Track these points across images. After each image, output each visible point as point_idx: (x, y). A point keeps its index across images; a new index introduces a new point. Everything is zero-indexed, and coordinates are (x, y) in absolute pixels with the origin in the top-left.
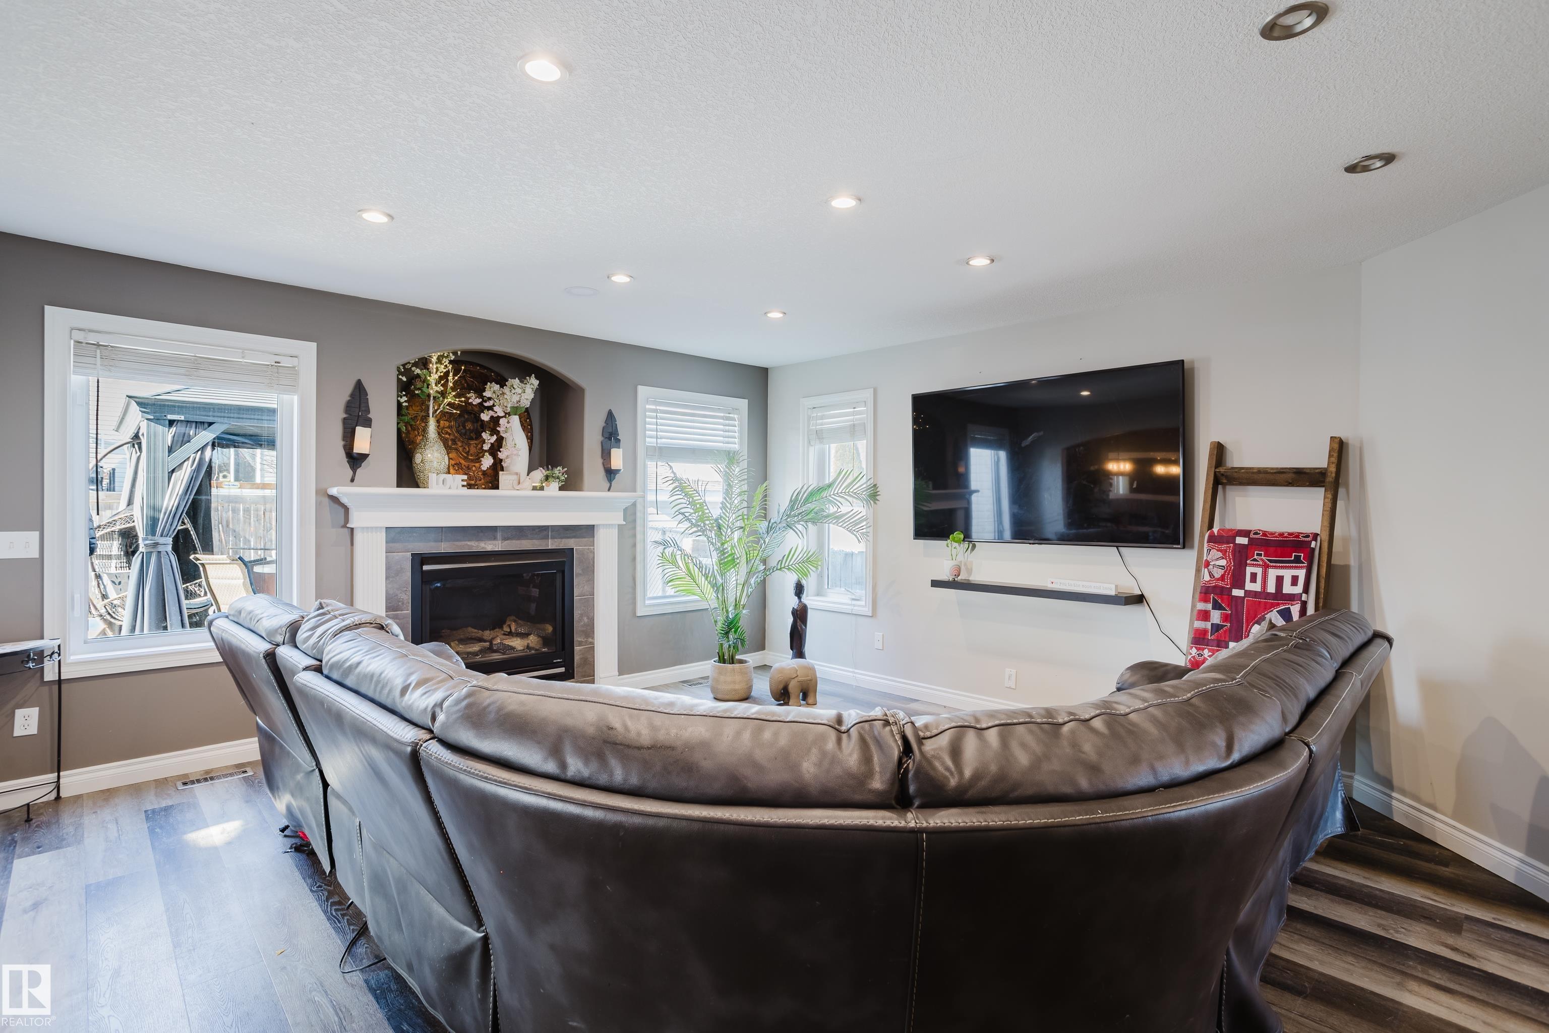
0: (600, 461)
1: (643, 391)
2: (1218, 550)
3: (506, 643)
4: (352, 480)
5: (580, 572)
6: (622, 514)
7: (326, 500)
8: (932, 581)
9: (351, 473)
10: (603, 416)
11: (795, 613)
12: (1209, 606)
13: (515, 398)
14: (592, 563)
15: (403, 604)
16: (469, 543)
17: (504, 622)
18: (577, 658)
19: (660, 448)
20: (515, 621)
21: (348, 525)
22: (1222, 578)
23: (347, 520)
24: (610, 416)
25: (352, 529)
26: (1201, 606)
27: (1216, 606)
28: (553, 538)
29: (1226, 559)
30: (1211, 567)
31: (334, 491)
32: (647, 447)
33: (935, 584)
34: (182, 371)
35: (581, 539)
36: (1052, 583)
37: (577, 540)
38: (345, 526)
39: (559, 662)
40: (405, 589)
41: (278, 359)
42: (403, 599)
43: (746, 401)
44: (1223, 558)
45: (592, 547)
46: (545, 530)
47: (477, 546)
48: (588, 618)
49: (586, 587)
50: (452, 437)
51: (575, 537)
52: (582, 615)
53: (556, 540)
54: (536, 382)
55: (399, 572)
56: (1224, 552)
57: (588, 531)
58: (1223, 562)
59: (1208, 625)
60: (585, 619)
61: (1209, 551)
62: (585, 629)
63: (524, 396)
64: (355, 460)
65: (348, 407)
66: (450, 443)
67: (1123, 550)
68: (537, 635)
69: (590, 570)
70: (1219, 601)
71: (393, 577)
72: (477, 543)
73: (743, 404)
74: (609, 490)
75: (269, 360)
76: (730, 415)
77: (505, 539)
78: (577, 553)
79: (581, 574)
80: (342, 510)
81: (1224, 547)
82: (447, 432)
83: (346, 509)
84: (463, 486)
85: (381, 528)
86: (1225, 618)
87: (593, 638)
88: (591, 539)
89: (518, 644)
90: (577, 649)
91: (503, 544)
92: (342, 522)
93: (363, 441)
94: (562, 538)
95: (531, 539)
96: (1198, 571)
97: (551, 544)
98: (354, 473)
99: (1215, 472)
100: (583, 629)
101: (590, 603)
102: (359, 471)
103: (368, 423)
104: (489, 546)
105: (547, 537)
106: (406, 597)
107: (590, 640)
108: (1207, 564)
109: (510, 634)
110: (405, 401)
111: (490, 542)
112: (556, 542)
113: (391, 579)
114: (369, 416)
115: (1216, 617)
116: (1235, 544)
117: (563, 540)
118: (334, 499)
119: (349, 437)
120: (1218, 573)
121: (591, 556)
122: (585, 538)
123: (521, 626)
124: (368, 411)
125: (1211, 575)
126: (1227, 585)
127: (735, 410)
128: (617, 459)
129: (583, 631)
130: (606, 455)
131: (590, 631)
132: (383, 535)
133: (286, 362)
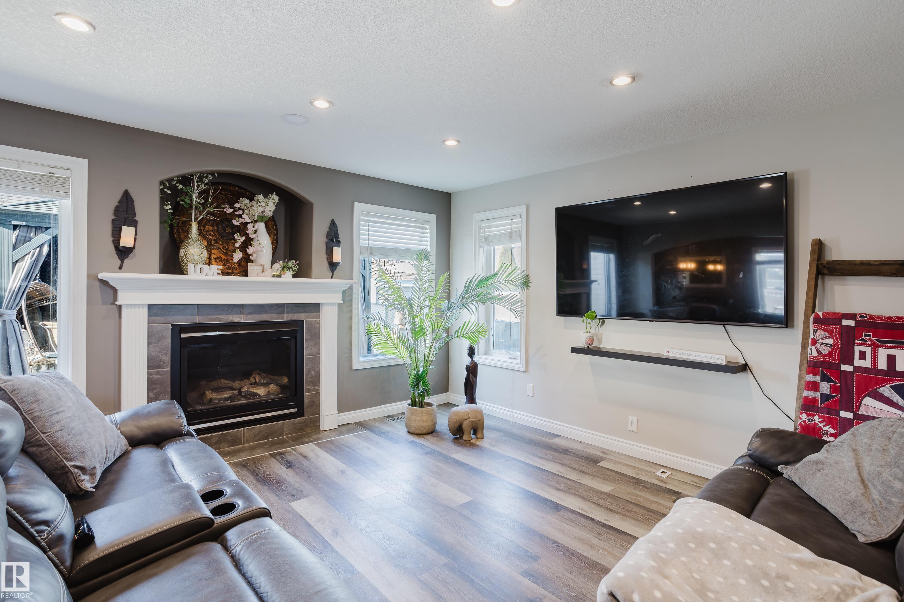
0: (325, 256)
1: (358, 207)
2: (824, 331)
3: (252, 391)
4: (120, 268)
5: (309, 338)
6: (340, 295)
7: (97, 283)
8: (572, 348)
9: (119, 262)
10: (327, 224)
11: (468, 368)
12: (818, 379)
13: (261, 209)
14: (318, 331)
15: (164, 363)
16: (220, 317)
17: (251, 375)
18: (306, 401)
19: (371, 248)
20: (259, 374)
21: (117, 303)
22: (830, 354)
23: (115, 298)
24: (333, 225)
25: (120, 306)
26: (809, 378)
27: (824, 379)
28: (288, 313)
29: (833, 338)
30: (818, 345)
31: (104, 276)
32: (361, 247)
33: (574, 350)
35: (310, 314)
36: (668, 352)
37: (307, 314)
38: (113, 303)
39: (292, 404)
40: (166, 352)
41: (54, 171)
42: (164, 359)
43: (435, 215)
44: (830, 338)
45: (318, 320)
46: (281, 307)
47: (227, 318)
48: (315, 372)
49: (313, 349)
50: (214, 238)
51: (305, 312)
52: (310, 370)
53: (290, 314)
54: (276, 198)
55: (160, 339)
56: (831, 332)
57: (316, 307)
58: (830, 341)
59: (818, 395)
60: (313, 373)
61: (815, 331)
62: (313, 379)
63: (268, 208)
64: (121, 251)
65: (117, 211)
66: (213, 242)
67: (728, 327)
68: (277, 384)
69: (317, 336)
70: (828, 374)
71: (155, 343)
72: (226, 317)
73: (433, 218)
74: (332, 278)
75: (45, 171)
76: (424, 226)
77: (249, 314)
78: (307, 324)
79: (309, 340)
80: (111, 291)
81: (830, 328)
82: (211, 234)
83: (114, 290)
84: (218, 274)
85: (143, 305)
86: (834, 389)
87: (319, 386)
88: (318, 314)
89: (261, 391)
90: (306, 394)
91: (248, 317)
92: (112, 301)
93: (128, 237)
94: (295, 313)
95: (270, 314)
96: (804, 347)
97: (286, 317)
98: (122, 263)
99: (817, 265)
100: (311, 380)
101: (316, 360)
102: (126, 261)
103: (134, 223)
104: (237, 319)
105: (283, 312)
106: (167, 358)
107: (317, 388)
108: (814, 342)
109: (255, 384)
110: (170, 209)
111: (236, 316)
112: (290, 316)
113: (154, 344)
114: (136, 218)
115: (825, 388)
116: (842, 326)
117: (296, 314)
118: (104, 283)
119: (116, 235)
120: (825, 350)
121: (317, 326)
122: (313, 313)
123: (264, 378)
124: (134, 215)
125: (818, 351)
126: (835, 360)
127: (427, 222)
128: (337, 255)
129: (311, 381)
130: (329, 253)
131: (316, 381)
132: (146, 310)
133: (59, 173)
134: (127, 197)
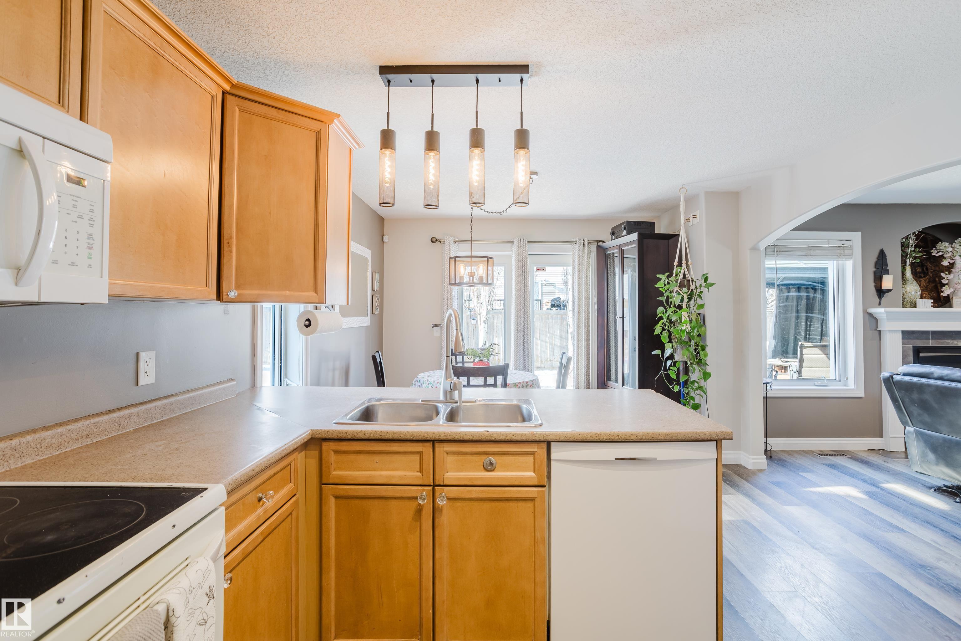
4: (880, 304)
7: (867, 315)
9: (878, 300)
21: (878, 329)
23: (877, 326)
25: (880, 331)
31: (872, 311)
34: (804, 253)
38: (876, 329)
41: (843, 242)
47: (952, 343)
55: (906, 356)
64: (881, 292)
65: (877, 264)
71: (904, 359)
72: (951, 341)
75: (840, 243)
80: (874, 321)
83: (877, 320)
84: (933, 306)
85: (899, 331)
92: (875, 328)
93: (887, 282)
98: (880, 300)
102: (883, 299)
103: (887, 272)
111: (960, 341)
114: (887, 268)
118: (870, 315)
124: (887, 265)
132: (900, 335)
133: (847, 244)
134: (882, 255)
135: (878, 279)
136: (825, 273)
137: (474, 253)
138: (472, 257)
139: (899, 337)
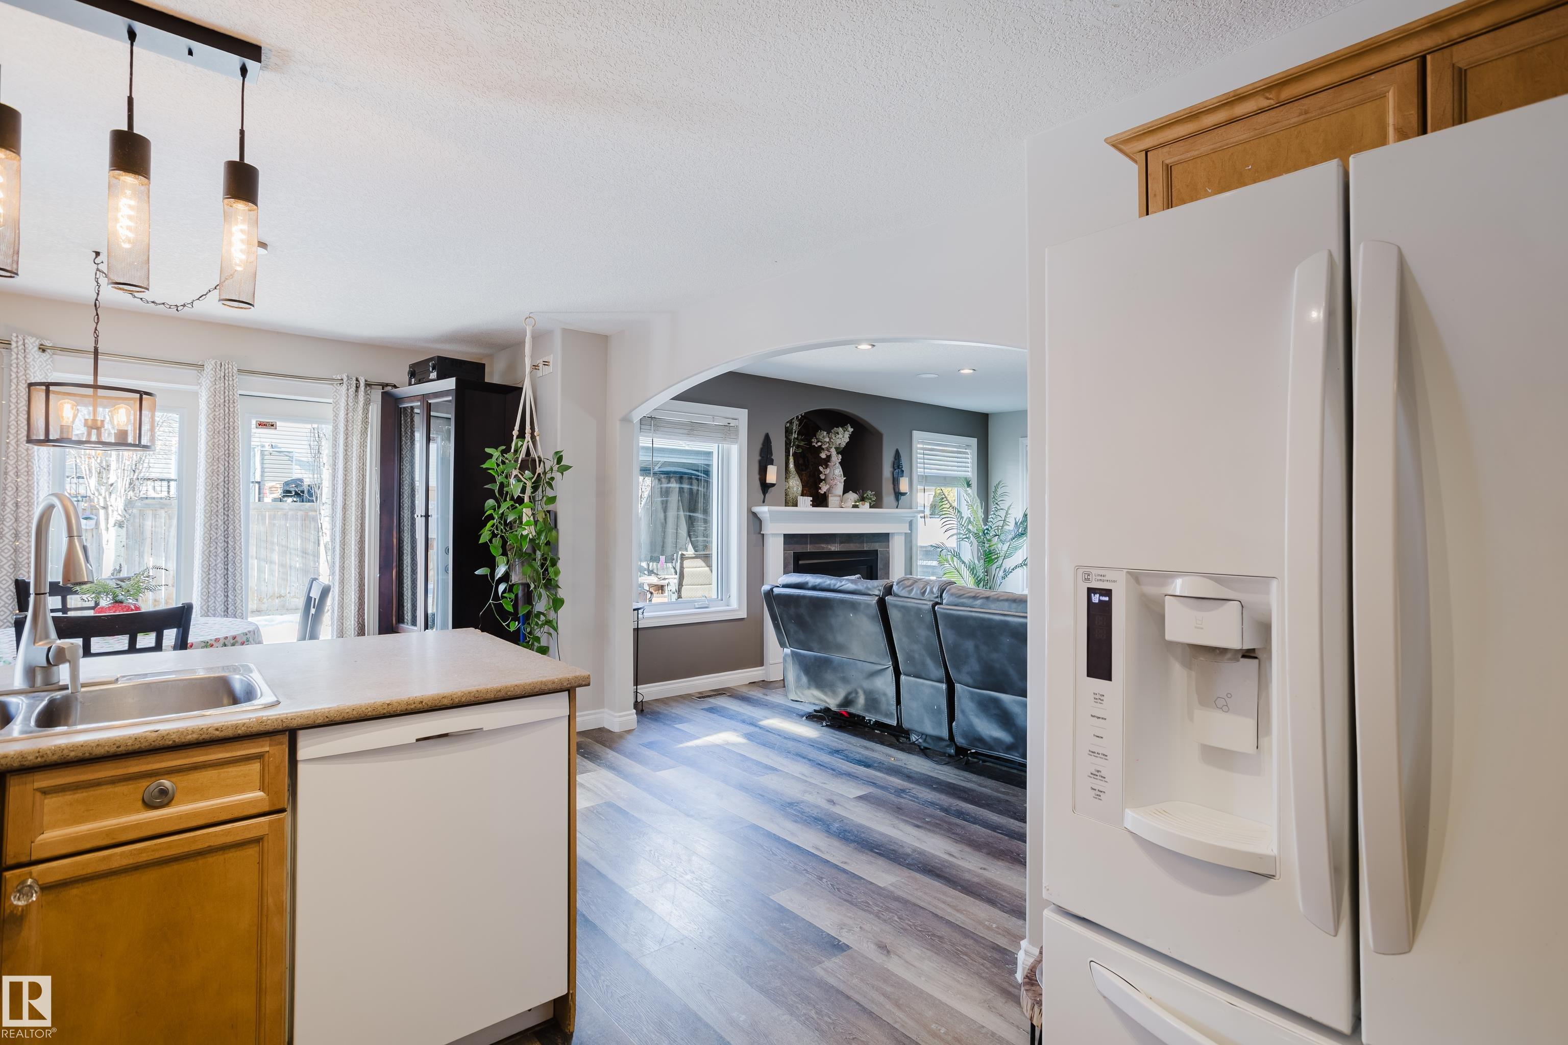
0: (891, 486)
1: (916, 434)
4: (764, 502)
6: (905, 525)
7: (751, 515)
9: (762, 497)
10: (893, 454)
13: (838, 441)
14: (887, 561)
16: (823, 545)
19: (926, 476)
21: (762, 532)
23: (761, 530)
24: (897, 452)
25: (763, 535)
28: (865, 542)
31: (756, 509)
32: (919, 476)
34: (686, 431)
35: (882, 544)
37: (880, 544)
38: (760, 533)
41: (730, 421)
43: (976, 440)
45: (888, 550)
46: (860, 537)
51: (878, 542)
53: (867, 544)
54: (851, 430)
57: (884, 538)
63: (843, 439)
64: (766, 487)
65: (763, 451)
69: (887, 566)
72: (826, 546)
73: (974, 441)
74: (897, 507)
75: (724, 422)
76: (966, 451)
77: (841, 543)
78: (880, 554)
80: (758, 522)
83: (760, 521)
84: (813, 505)
85: (781, 534)
88: (888, 544)
91: (840, 546)
92: (758, 531)
93: (772, 475)
94: (872, 542)
95: (856, 543)
97: (866, 547)
98: (765, 497)
102: (767, 496)
103: (771, 462)
104: (833, 547)
105: (863, 542)
111: (833, 545)
114: (772, 457)
117: (872, 544)
118: (755, 515)
122: (884, 543)
124: (771, 453)
127: (968, 446)
128: (904, 486)
130: (895, 482)
132: (782, 539)
133: (733, 423)
134: (767, 439)
135: (763, 472)
136: (709, 459)
137: (102, 381)
138: (96, 387)
139: (781, 540)
